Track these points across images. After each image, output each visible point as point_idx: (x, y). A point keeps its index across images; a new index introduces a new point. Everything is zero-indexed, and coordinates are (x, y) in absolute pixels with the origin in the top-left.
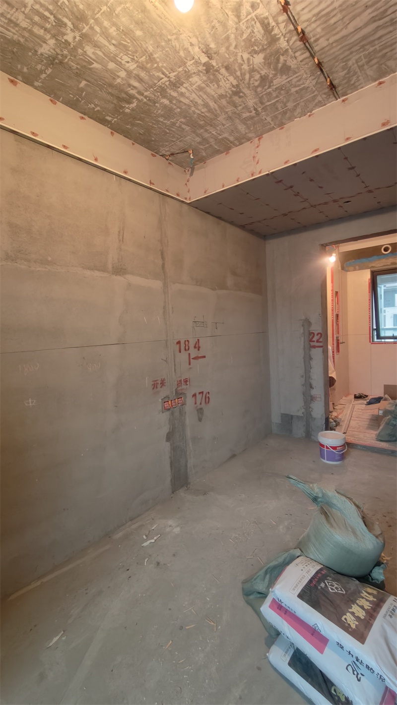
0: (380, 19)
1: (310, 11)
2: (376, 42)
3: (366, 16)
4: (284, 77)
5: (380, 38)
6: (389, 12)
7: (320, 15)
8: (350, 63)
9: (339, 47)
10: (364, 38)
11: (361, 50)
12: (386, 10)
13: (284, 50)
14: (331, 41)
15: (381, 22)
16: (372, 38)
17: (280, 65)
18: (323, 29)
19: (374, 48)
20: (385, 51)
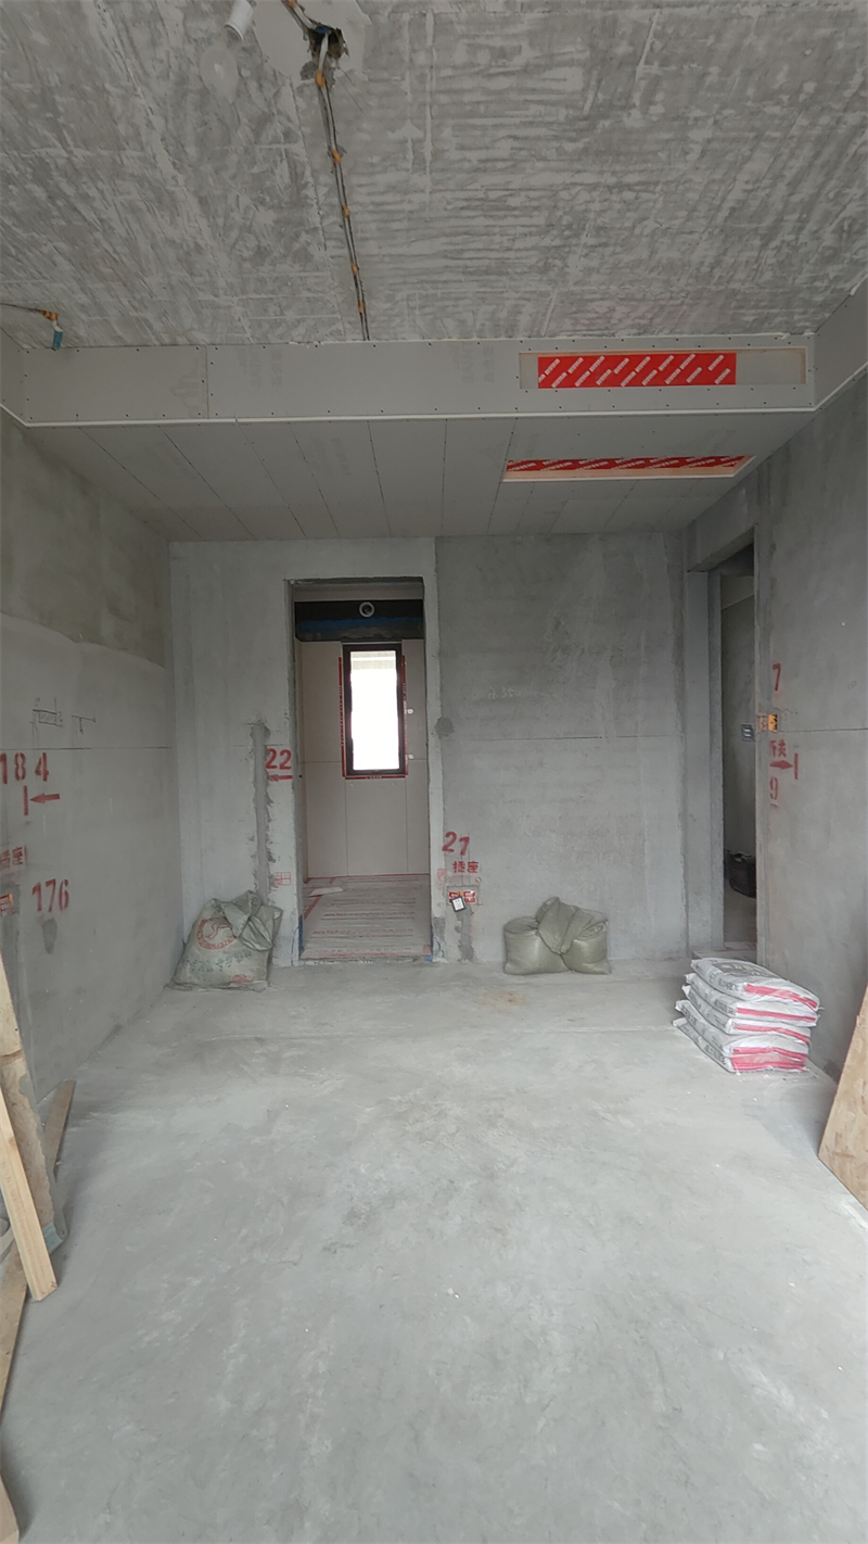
0: (453, 258)
1: (369, 194)
2: (440, 285)
5: (446, 282)
7: (381, 208)
8: (399, 296)
9: (391, 266)
10: (427, 271)
11: (419, 286)
13: (312, 226)
14: (383, 251)
17: (297, 246)
18: (379, 229)
19: (433, 291)
20: (447, 303)
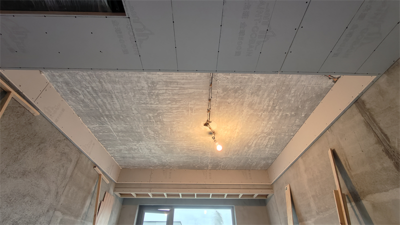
3: (186, 92)
4: (228, 87)
5: (183, 79)
6: (178, 88)
10: (189, 83)
12: (180, 89)
14: (201, 90)
15: (182, 86)
16: (186, 81)
